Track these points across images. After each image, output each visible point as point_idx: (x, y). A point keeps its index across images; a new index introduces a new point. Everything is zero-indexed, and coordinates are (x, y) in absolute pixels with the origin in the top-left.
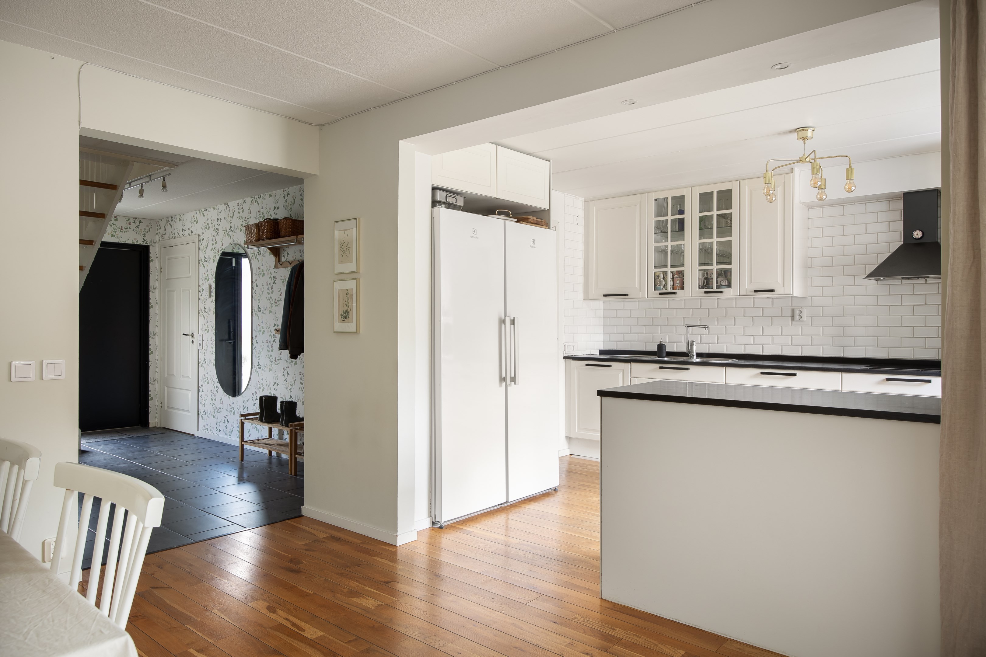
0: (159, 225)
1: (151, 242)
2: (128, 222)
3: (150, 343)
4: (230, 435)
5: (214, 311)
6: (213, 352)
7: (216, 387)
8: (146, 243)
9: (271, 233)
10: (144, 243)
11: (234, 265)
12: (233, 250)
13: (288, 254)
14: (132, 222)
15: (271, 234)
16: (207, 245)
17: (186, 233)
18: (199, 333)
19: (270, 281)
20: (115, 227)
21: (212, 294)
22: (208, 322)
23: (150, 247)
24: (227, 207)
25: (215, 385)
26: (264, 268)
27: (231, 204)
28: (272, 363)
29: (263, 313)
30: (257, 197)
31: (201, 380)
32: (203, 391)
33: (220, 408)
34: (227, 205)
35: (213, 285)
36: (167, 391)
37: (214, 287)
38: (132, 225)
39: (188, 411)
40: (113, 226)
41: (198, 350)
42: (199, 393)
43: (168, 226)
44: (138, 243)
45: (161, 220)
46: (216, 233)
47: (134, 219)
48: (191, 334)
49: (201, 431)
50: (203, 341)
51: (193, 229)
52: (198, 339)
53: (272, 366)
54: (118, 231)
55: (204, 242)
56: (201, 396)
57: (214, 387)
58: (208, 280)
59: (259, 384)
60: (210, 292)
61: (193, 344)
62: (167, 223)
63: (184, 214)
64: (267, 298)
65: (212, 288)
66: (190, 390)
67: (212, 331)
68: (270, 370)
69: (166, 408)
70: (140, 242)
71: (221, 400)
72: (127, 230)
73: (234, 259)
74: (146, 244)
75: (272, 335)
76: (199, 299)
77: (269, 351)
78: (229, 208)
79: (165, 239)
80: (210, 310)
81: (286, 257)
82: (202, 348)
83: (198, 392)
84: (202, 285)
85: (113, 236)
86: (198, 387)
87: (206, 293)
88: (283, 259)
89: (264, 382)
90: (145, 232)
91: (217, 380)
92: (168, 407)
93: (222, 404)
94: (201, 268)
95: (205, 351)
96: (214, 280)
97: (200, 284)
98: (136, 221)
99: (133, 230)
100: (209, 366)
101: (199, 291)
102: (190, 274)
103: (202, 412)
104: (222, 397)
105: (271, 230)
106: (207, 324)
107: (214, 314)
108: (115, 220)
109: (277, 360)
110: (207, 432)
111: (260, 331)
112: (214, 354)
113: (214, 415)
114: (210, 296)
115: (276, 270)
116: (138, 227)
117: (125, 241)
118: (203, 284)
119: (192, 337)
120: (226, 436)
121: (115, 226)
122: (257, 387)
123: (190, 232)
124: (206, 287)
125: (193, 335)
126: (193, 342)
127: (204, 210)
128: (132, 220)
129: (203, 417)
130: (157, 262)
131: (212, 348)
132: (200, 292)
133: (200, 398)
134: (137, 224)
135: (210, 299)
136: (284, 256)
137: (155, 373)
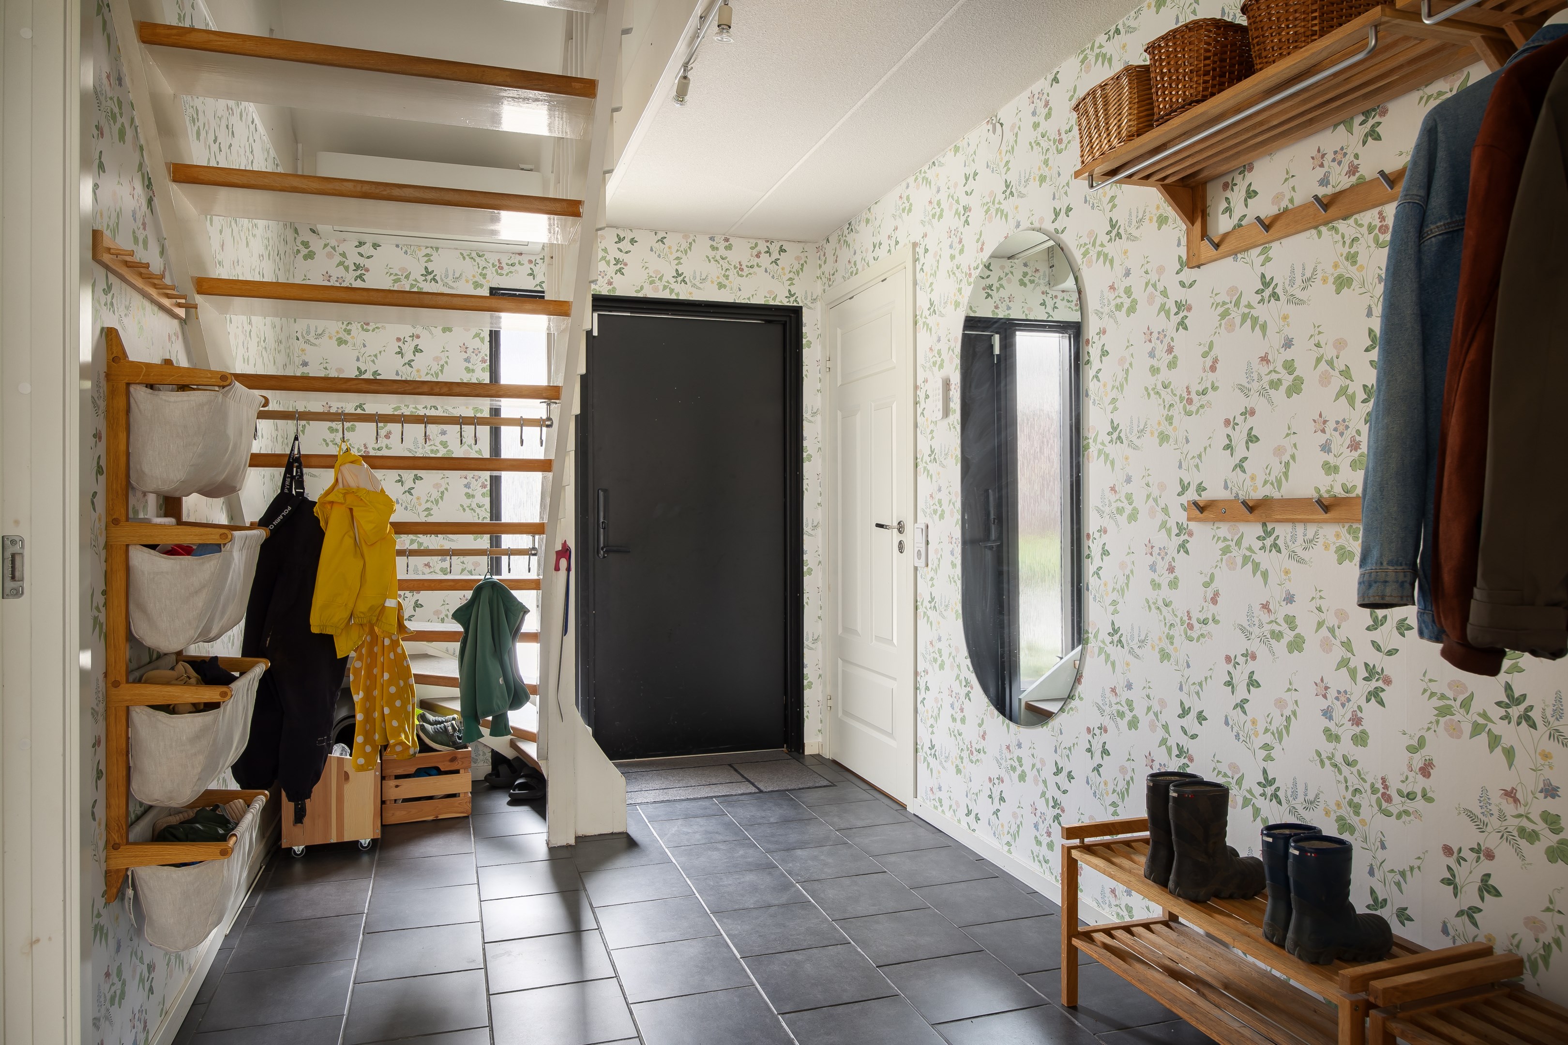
0: (822, 254)
1: (806, 298)
2: (755, 252)
3: (806, 547)
4: (1008, 844)
5: (956, 456)
6: (956, 578)
7: (964, 683)
8: (796, 301)
9: (1206, 73)
10: (789, 302)
11: (997, 351)
12: (996, 311)
13: (1251, 194)
14: (763, 252)
15: (1206, 78)
16: (935, 264)
17: (882, 252)
18: (916, 521)
19: (1160, 323)
20: (726, 266)
21: (952, 405)
22: (940, 490)
23: (804, 310)
24: (997, 124)
25: (962, 677)
26: (1136, 282)
27: (1006, 113)
28: (1171, 633)
29: (1132, 445)
30: (1101, 38)
31: (924, 656)
32: (927, 688)
33: (979, 751)
34: (994, 122)
35: (956, 379)
36: (843, 670)
37: (959, 385)
38: (764, 256)
39: (891, 735)
40: (721, 262)
41: (916, 569)
42: (918, 691)
43: (841, 249)
44: (777, 303)
45: (828, 240)
46: (963, 219)
47: (768, 244)
48: (895, 524)
49: (924, 800)
50: (927, 543)
51: (901, 235)
52: (913, 538)
53: (1172, 643)
54: (732, 273)
55: (928, 261)
56: (922, 702)
57: (961, 682)
58: (941, 366)
59: (1114, 700)
60: (946, 400)
61: (901, 552)
62: (840, 241)
63: (876, 203)
64: (1146, 389)
65: (952, 387)
66: (895, 679)
67: (952, 516)
68: (1165, 656)
69: (840, 714)
70: (782, 300)
71: (980, 725)
72: (751, 270)
73: (997, 338)
74: (795, 304)
75: (1172, 524)
76: (916, 426)
77: (1156, 585)
78: (1002, 125)
79: (835, 283)
80: (946, 454)
81: (1239, 210)
82: (923, 564)
83: (916, 688)
84: (923, 384)
85: (721, 286)
86: (916, 673)
87: (933, 406)
88: (1223, 224)
89: (1136, 695)
90: (791, 275)
91: (968, 662)
92: (845, 713)
93: (984, 739)
94: (922, 334)
95: (932, 574)
96: (957, 361)
97: (919, 382)
98: (772, 247)
99: (766, 271)
100: (944, 617)
101: (916, 403)
102: (894, 360)
103: (926, 749)
104: (985, 717)
105: (1207, 62)
106: (938, 496)
107: (959, 465)
108: (726, 248)
109: (1194, 621)
110: (940, 809)
111: (1120, 511)
112: (959, 583)
113: (961, 766)
114: (946, 412)
115: (1188, 275)
116: (775, 262)
117: (749, 299)
118: (926, 381)
119: (900, 532)
120: (994, 843)
121: (726, 261)
122: (1107, 708)
123: (893, 243)
124: (935, 388)
125: (901, 528)
126: (901, 547)
127: (926, 168)
128: (762, 246)
129: (928, 764)
130: (819, 348)
131: (954, 565)
132: (918, 405)
133: (919, 706)
134: (775, 255)
135: (946, 421)
136: (1228, 210)
137: (817, 621)
